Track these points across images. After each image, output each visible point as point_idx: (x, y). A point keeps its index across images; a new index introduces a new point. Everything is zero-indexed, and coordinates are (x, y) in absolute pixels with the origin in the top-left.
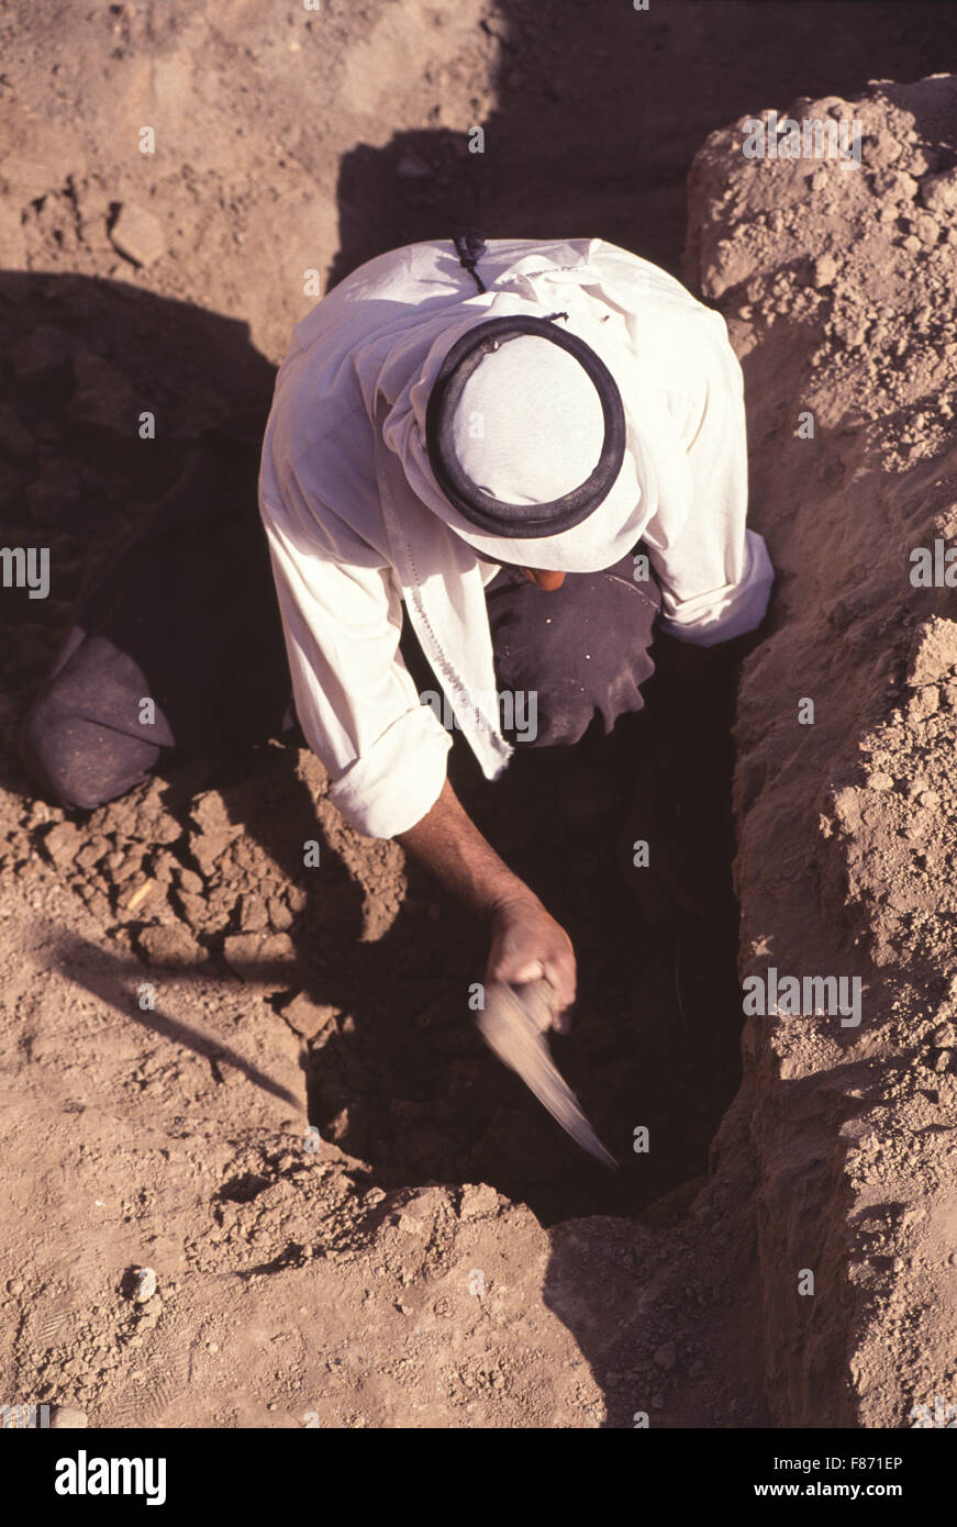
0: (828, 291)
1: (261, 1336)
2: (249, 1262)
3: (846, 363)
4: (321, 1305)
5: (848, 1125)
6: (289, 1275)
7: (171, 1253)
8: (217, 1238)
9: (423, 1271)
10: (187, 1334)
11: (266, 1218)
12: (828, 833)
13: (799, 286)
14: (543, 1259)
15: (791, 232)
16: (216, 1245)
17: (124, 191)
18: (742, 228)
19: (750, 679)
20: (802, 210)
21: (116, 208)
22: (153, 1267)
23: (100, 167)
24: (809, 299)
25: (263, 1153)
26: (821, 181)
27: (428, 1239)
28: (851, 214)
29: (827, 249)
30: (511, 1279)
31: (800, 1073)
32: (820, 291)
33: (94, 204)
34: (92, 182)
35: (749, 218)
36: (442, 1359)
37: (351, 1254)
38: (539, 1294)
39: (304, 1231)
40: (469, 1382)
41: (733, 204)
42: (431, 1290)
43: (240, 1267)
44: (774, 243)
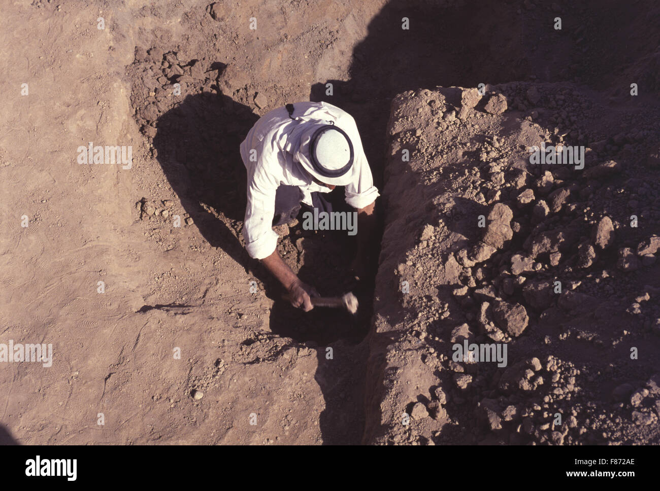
0: (418, 137)
1: (247, 379)
2: (247, 361)
3: (420, 156)
4: (262, 373)
5: (389, 346)
6: (255, 365)
7: (228, 356)
8: (240, 354)
9: (287, 368)
10: (229, 377)
11: (252, 351)
12: (396, 273)
13: (412, 135)
14: (316, 367)
15: (412, 122)
16: (239, 355)
17: (259, 89)
18: (401, 119)
19: (386, 232)
20: (415, 117)
21: (256, 93)
22: (223, 359)
23: (255, 83)
24: (414, 139)
25: (255, 333)
26: (421, 110)
27: (290, 360)
28: (427, 119)
29: (420, 127)
30: (308, 372)
31: (381, 331)
32: (417, 137)
33: (251, 92)
34: (252, 86)
35: (403, 117)
36: (289, 390)
37: (271, 362)
38: (313, 376)
39: (261, 354)
40: (295, 396)
41: (399, 113)
42: (289, 373)
43: (245, 362)
44: (408, 124)
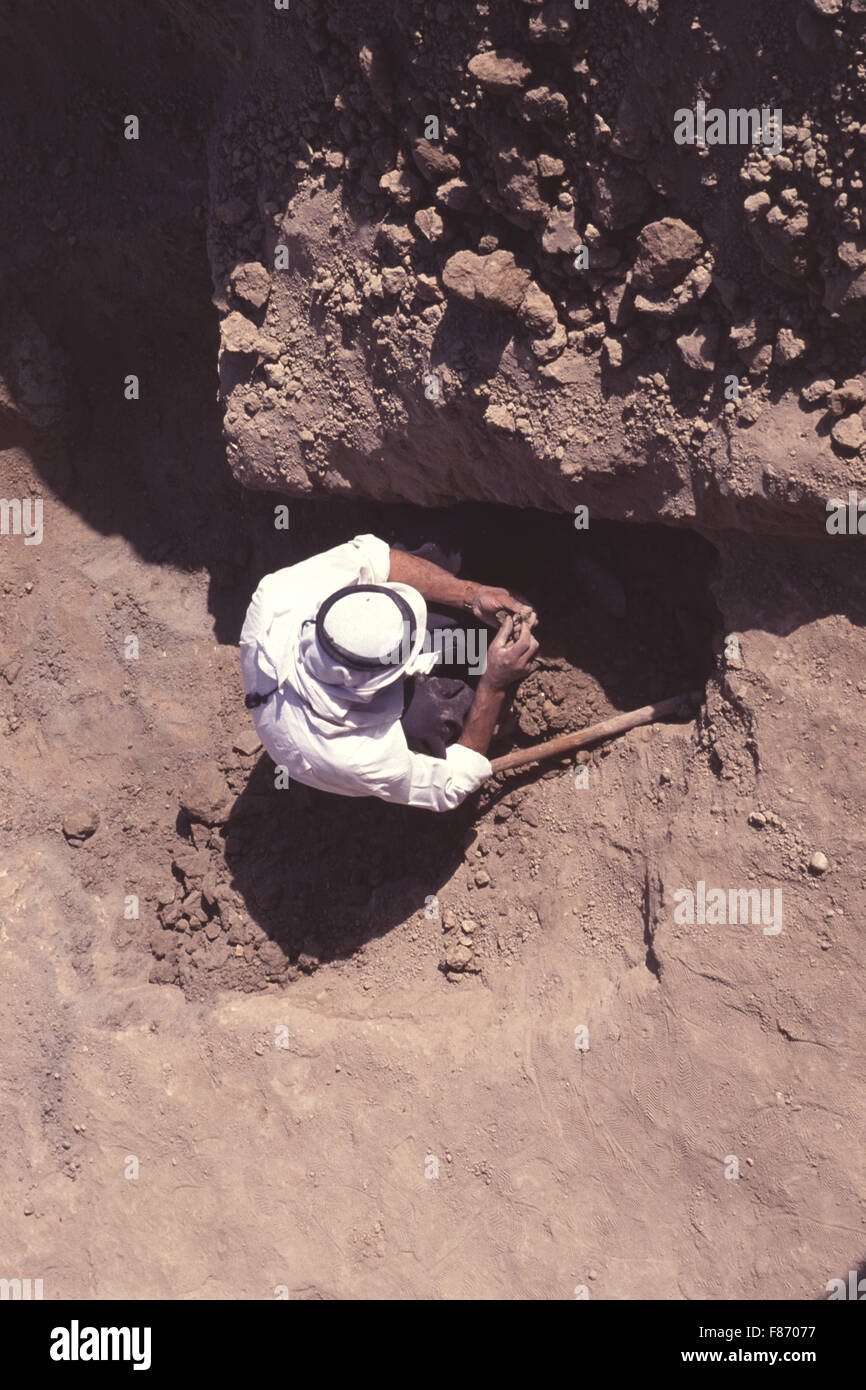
0: (316, 436)
1: (787, 768)
2: (751, 767)
3: (352, 433)
4: (776, 738)
5: (722, 491)
6: (760, 752)
7: (744, 803)
8: (738, 780)
9: (765, 689)
10: (783, 802)
11: (732, 756)
12: (580, 478)
13: (313, 449)
14: (764, 633)
15: (286, 449)
16: (741, 782)
17: (227, 744)
18: (282, 470)
19: (499, 499)
20: (277, 442)
21: (235, 750)
22: (749, 813)
23: (215, 754)
24: (319, 445)
25: (699, 752)
26: (264, 432)
27: (750, 684)
28: (281, 420)
29: (296, 433)
30: (774, 649)
31: (693, 507)
32: (316, 439)
33: (233, 760)
34: (222, 759)
35: (277, 467)
36: (808, 686)
37: (753, 721)
38: (782, 639)
39: (740, 740)
40: (821, 674)
41: (269, 473)
42: (774, 686)
43: (754, 772)
44: (291, 457)
